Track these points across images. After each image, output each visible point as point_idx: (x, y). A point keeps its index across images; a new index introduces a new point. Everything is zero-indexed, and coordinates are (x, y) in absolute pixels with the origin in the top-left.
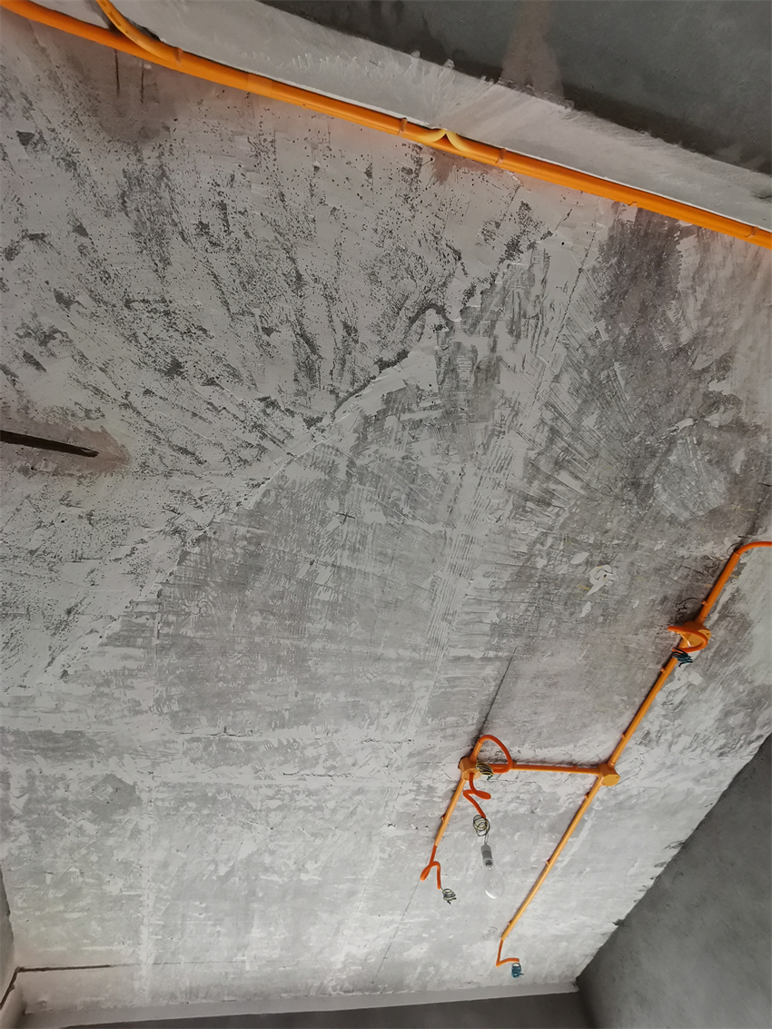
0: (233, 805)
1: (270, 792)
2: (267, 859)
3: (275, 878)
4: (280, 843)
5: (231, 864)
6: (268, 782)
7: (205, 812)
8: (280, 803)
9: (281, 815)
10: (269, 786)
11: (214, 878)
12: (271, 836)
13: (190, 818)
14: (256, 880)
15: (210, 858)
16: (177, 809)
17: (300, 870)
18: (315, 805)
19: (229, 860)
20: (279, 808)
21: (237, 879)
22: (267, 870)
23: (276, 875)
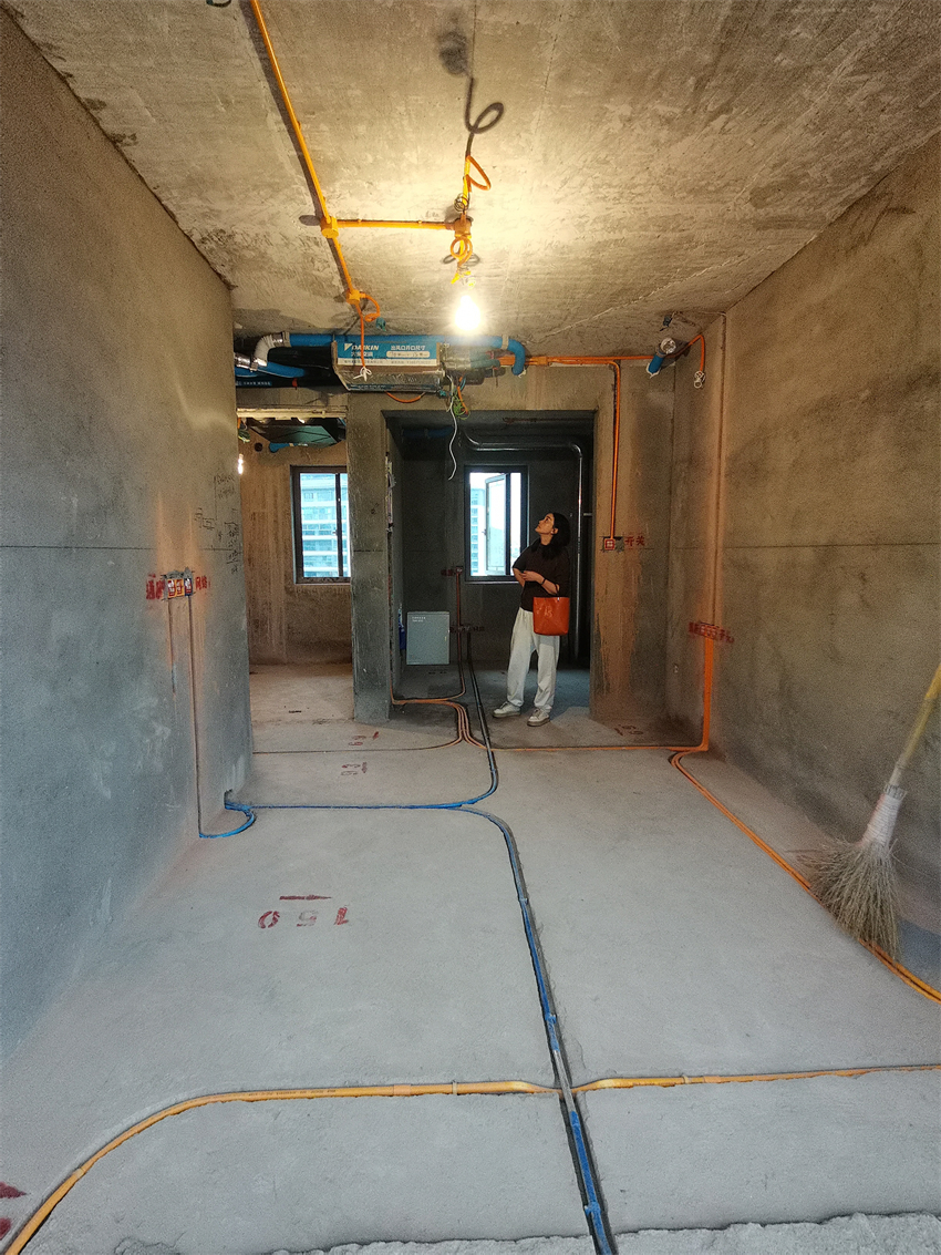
0: (675, 189)
1: (639, 199)
2: (664, 134)
3: (663, 109)
4: (644, 153)
5: (708, 129)
6: (638, 206)
7: (703, 183)
8: (633, 191)
9: (635, 181)
10: (638, 203)
11: (735, 110)
12: (651, 161)
13: (720, 177)
14: (687, 107)
15: (725, 137)
16: (728, 184)
17: (630, 120)
18: (601, 190)
19: (706, 136)
20: (635, 186)
21: (709, 109)
22: (669, 121)
23: (661, 113)
